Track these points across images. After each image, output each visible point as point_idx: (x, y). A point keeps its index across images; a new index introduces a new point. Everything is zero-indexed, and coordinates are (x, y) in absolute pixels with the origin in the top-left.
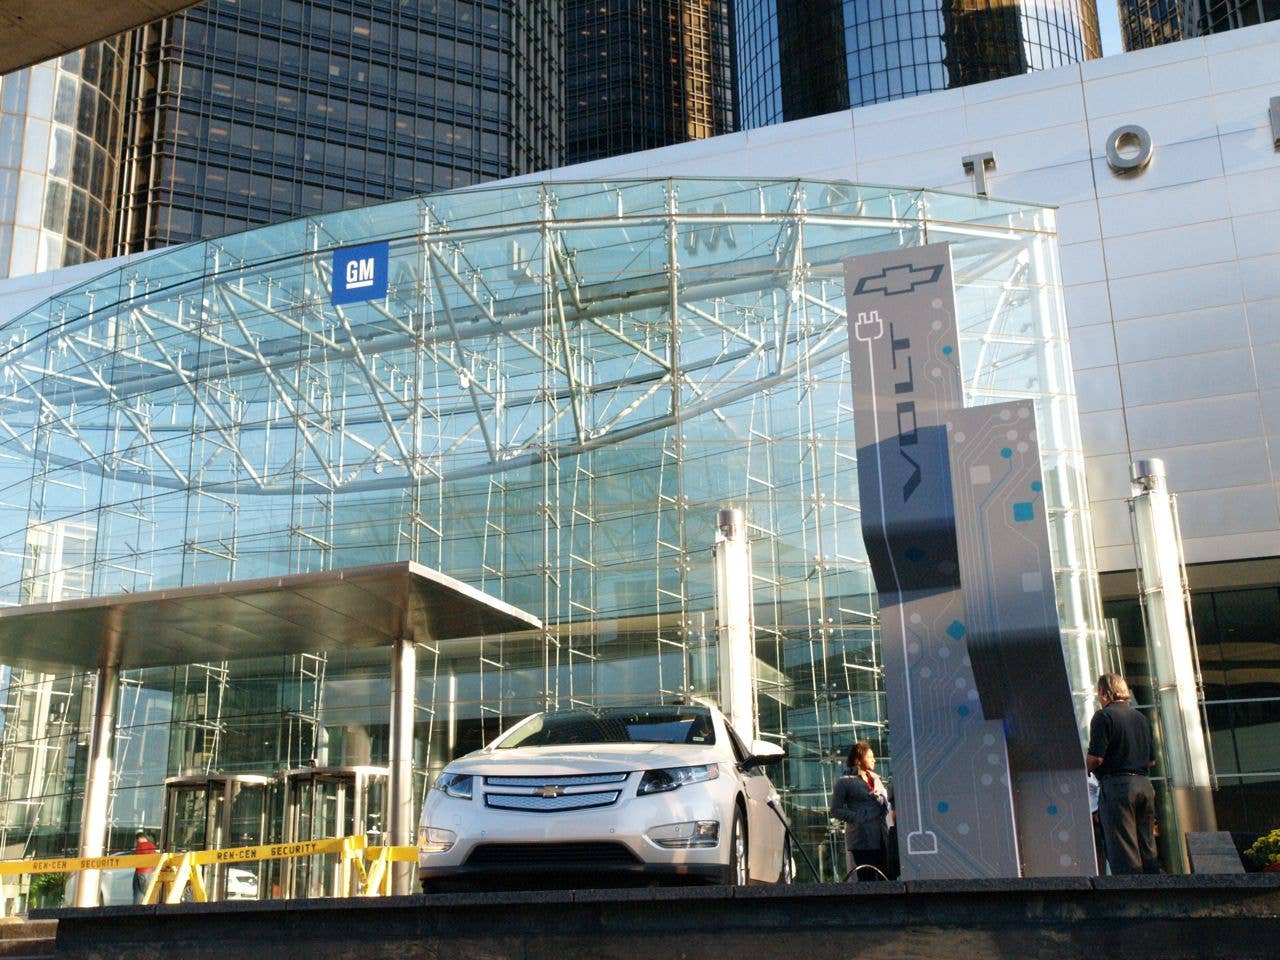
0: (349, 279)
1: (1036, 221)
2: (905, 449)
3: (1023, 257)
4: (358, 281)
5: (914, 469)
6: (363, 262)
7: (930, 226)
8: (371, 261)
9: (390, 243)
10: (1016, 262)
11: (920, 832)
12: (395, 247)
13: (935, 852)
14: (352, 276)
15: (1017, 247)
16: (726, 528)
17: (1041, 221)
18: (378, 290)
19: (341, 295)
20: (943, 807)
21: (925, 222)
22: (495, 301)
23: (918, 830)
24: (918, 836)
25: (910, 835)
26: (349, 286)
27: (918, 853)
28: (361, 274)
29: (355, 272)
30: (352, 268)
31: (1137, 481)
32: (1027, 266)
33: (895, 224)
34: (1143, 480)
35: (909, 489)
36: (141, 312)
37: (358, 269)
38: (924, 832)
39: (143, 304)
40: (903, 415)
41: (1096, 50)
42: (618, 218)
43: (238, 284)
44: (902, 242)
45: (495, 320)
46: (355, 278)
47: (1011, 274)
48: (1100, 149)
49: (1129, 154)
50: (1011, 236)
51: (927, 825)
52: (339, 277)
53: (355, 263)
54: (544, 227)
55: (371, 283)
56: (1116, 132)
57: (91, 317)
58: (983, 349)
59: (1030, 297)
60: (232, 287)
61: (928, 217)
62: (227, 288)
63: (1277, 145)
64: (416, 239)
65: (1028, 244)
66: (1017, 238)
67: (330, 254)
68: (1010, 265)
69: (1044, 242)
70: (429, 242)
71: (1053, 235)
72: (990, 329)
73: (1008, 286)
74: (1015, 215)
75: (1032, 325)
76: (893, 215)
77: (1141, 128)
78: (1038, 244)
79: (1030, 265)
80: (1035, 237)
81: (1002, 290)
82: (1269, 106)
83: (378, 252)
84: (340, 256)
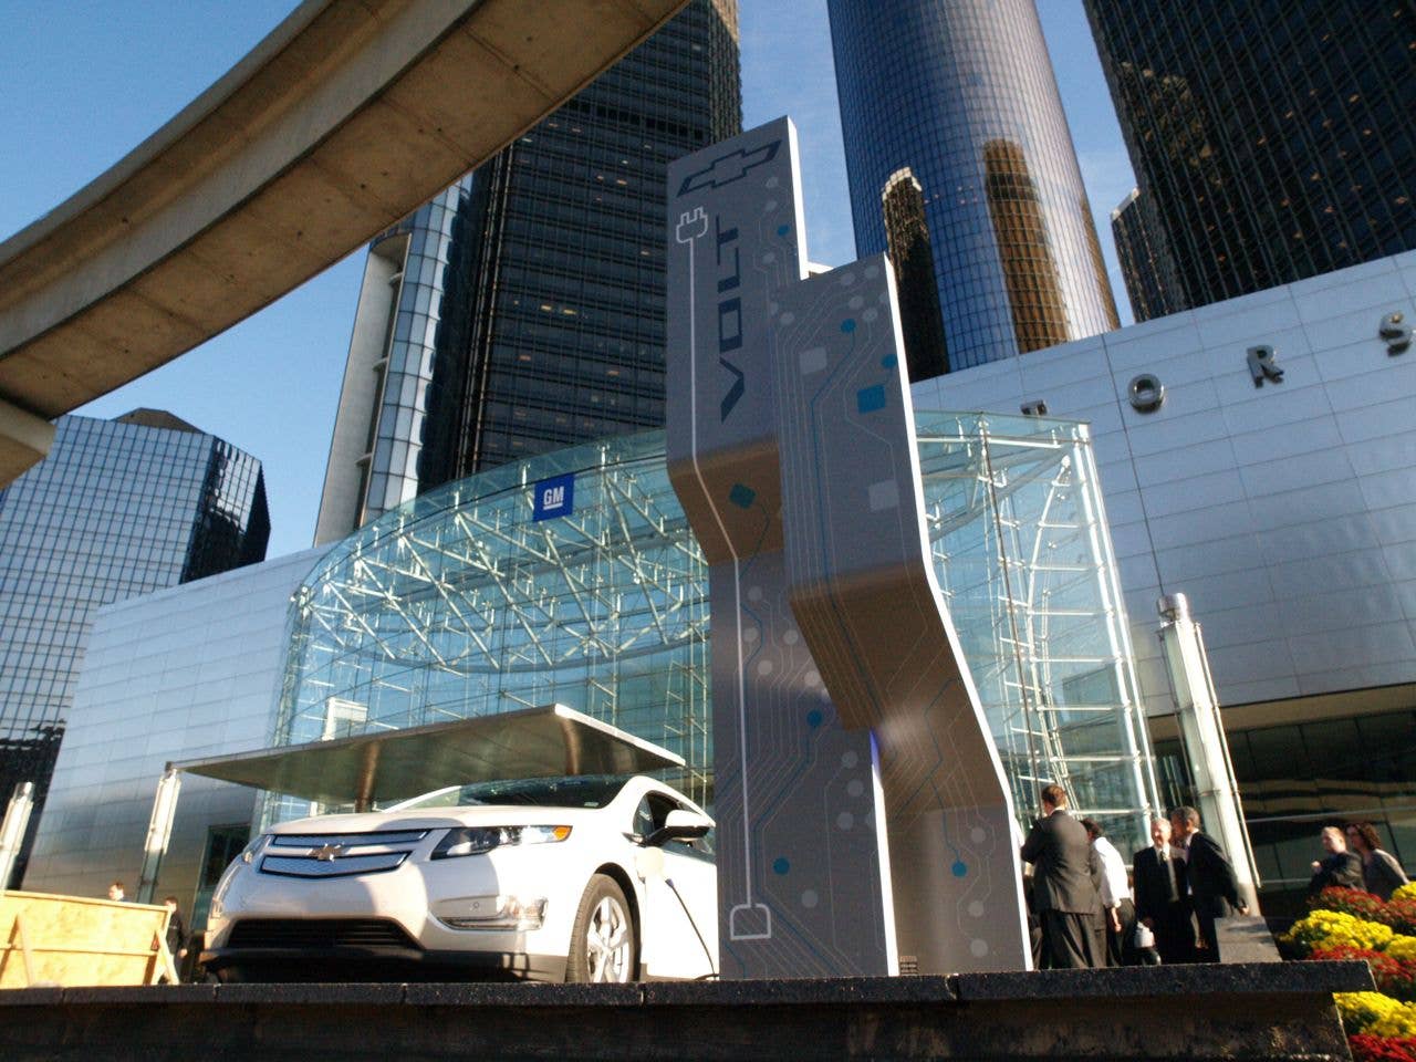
0: (545, 501)
1: (1073, 434)
2: (727, 356)
3: (1066, 461)
4: (552, 503)
5: (736, 378)
6: (556, 490)
7: (990, 440)
8: (562, 489)
9: (577, 475)
10: (1061, 466)
11: (748, 906)
12: (579, 478)
13: (768, 936)
14: (548, 500)
15: (1060, 454)
17: (1078, 434)
18: (567, 509)
19: (540, 514)
20: (781, 867)
21: (986, 436)
22: (665, 522)
23: (746, 902)
24: (745, 910)
25: (734, 910)
26: (545, 508)
27: (744, 937)
28: (554, 499)
29: (550, 497)
30: (548, 494)
31: (1163, 614)
32: (1069, 469)
33: (962, 439)
34: (1168, 614)
35: (728, 405)
36: (408, 539)
37: (552, 495)
38: (753, 905)
40: (726, 317)
41: (1115, 320)
43: (473, 514)
44: (969, 455)
45: (665, 535)
46: (550, 502)
47: (1058, 474)
48: (1123, 391)
49: (1146, 396)
50: (1056, 445)
51: (759, 896)
52: (539, 501)
53: (550, 491)
55: (560, 505)
56: (1134, 380)
57: (376, 544)
58: (1039, 533)
59: (1074, 492)
60: (467, 515)
61: (988, 433)
62: (464, 517)
63: (1258, 383)
64: (595, 471)
65: (1069, 452)
66: (1059, 446)
67: (534, 485)
68: (1057, 467)
69: (1082, 449)
70: (605, 472)
71: (1088, 443)
72: (1044, 517)
73: (1055, 483)
74: (1057, 429)
75: (1077, 514)
76: (961, 433)
77: (1154, 377)
78: (1077, 451)
79: (1072, 468)
80: (1074, 447)
81: (1051, 486)
82: (1246, 355)
83: (567, 481)
84: (540, 487)
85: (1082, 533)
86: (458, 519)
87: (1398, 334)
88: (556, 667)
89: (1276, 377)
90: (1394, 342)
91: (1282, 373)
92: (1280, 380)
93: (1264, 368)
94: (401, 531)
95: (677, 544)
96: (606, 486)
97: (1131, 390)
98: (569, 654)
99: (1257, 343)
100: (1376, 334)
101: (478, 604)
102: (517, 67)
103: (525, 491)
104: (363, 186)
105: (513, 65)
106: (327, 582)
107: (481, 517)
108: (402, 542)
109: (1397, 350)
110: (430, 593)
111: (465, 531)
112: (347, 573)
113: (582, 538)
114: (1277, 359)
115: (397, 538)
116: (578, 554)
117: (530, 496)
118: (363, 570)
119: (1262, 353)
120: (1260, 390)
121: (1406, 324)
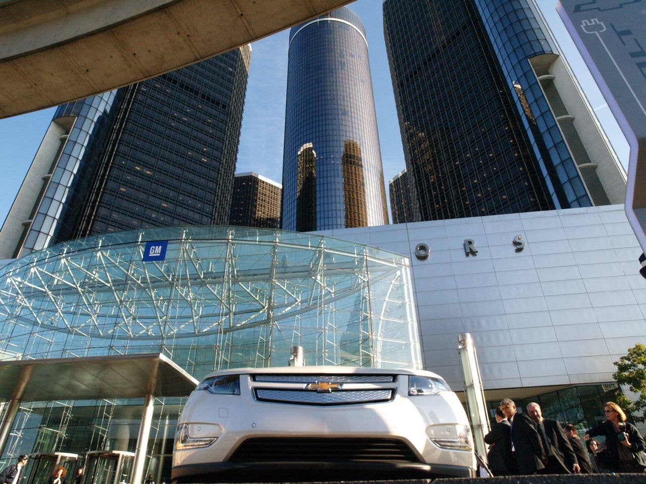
0: (150, 252)
3: (398, 273)
4: (154, 253)
6: (157, 247)
7: (368, 258)
8: (160, 247)
9: (169, 242)
10: (396, 275)
12: (170, 243)
14: (152, 251)
15: (396, 269)
16: (295, 354)
17: (404, 262)
18: (161, 257)
19: (147, 258)
21: (366, 256)
22: (204, 273)
26: (150, 255)
28: (156, 251)
29: (153, 250)
30: (153, 249)
31: (460, 342)
32: (399, 276)
33: (356, 256)
34: (462, 342)
36: (67, 260)
37: (155, 249)
39: (68, 257)
42: (256, 241)
43: (107, 253)
44: (356, 264)
45: (203, 280)
46: (153, 253)
47: (395, 278)
48: (413, 250)
49: (422, 253)
50: (394, 265)
52: (146, 253)
53: (154, 247)
54: (228, 242)
55: (159, 255)
56: (419, 245)
57: (46, 260)
58: (385, 303)
59: (401, 287)
60: (104, 253)
61: (368, 255)
62: (102, 253)
63: (467, 255)
64: (179, 241)
65: (400, 269)
66: (396, 266)
67: (145, 243)
68: (394, 275)
69: (405, 269)
70: (184, 242)
71: (408, 266)
72: (388, 296)
73: (393, 282)
74: (396, 258)
75: (402, 297)
76: (356, 253)
77: (426, 245)
78: (403, 269)
79: (401, 276)
80: (402, 267)
81: (391, 283)
82: (464, 242)
83: (164, 244)
84: (149, 245)
85: (403, 306)
86: (99, 254)
87: (520, 244)
88: (135, 339)
89: (474, 253)
90: (519, 247)
91: (477, 252)
92: (476, 255)
93: (471, 249)
94: (64, 255)
95: (208, 285)
96: (183, 249)
97: (417, 248)
98: (141, 333)
99: (469, 238)
100: (511, 243)
101: (93, 301)
102: (242, 15)
103: (139, 245)
104: (135, 54)
105: (240, 13)
106: (9, 277)
107: (111, 255)
108: (63, 261)
109: (519, 250)
110: (68, 291)
111: (101, 261)
112: (24, 273)
113: (161, 275)
114: (475, 246)
115: (61, 259)
116: (156, 283)
117: (142, 249)
118: (35, 273)
119: (470, 243)
120: (467, 258)
121: (523, 240)
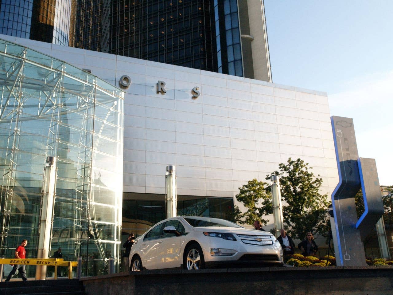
1: (120, 95)
3: (115, 103)
5: (351, 169)
7: (97, 88)
13: (350, 260)
15: (114, 100)
16: (50, 162)
20: (350, 249)
27: (347, 260)
33: (86, 83)
34: (169, 171)
38: (347, 255)
47: (112, 106)
48: (118, 78)
49: (125, 83)
50: (113, 96)
51: (348, 253)
58: (103, 125)
59: (116, 114)
61: (97, 85)
63: (158, 92)
65: (117, 99)
66: (115, 97)
68: (112, 104)
69: (121, 101)
71: (123, 99)
72: (106, 120)
73: (111, 109)
74: (115, 91)
75: (115, 122)
76: (87, 81)
78: (119, 101)
79: (117, 106)
80: (119, 98)
82: (157, 82)
85: (115, 129)
87: (197, 93)
89: (163, 92)
90: (195, 95)
91: (166, 92)
92: (164, 94)
93: (162, 89)
97: (121, 78)
99: (162, 80)
100: (191, 91)
109: (194, 97)
114: (165, 88)
119: (162, 84)
120: (157, 95)
121: (199, 91)
